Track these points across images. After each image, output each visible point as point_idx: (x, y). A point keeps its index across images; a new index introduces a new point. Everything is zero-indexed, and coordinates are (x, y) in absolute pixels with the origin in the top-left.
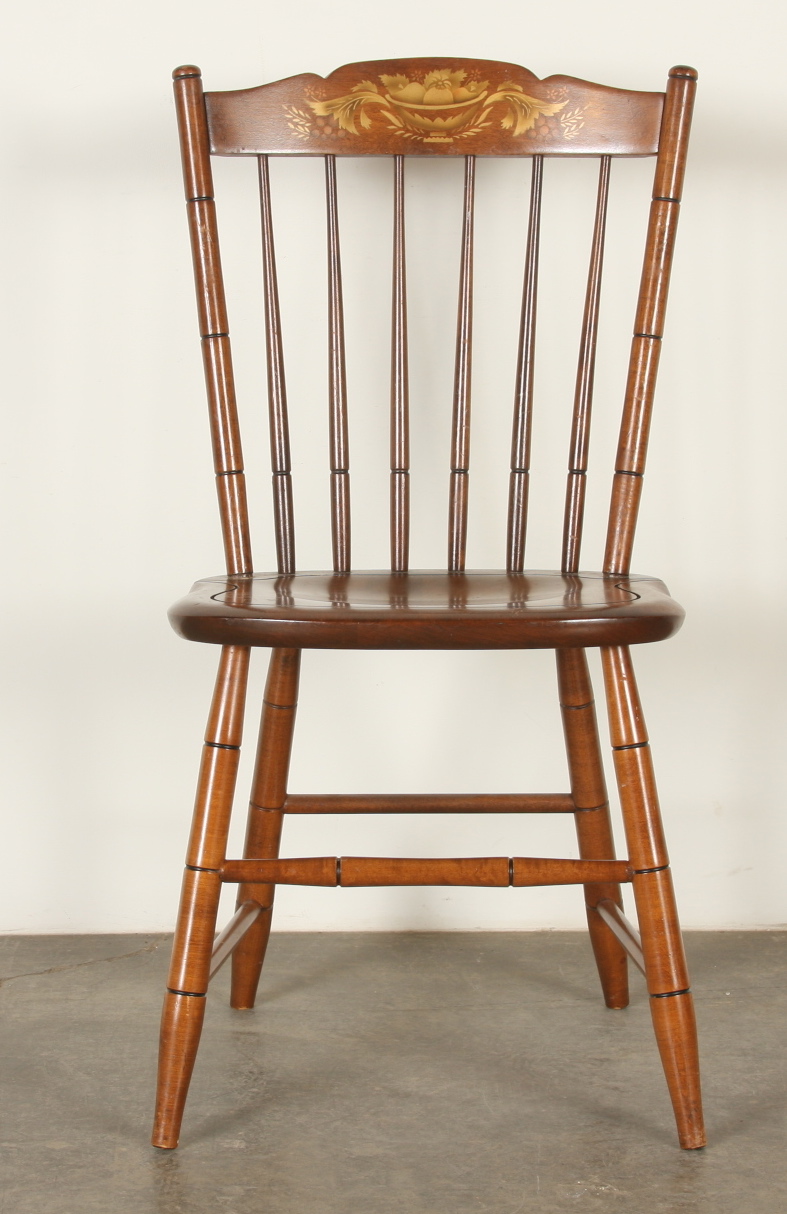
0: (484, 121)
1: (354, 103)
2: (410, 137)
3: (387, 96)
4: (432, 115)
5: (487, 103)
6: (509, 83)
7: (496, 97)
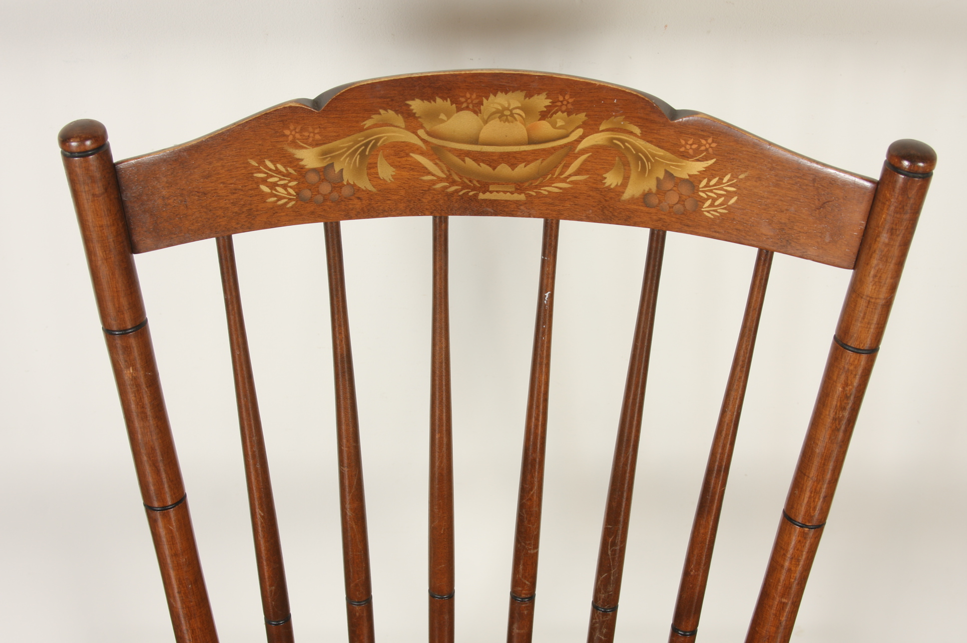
0: (577, 173)
1: (366, 145)
2: (457, 191)
3: (421, 132)
4: (493, 160)
5: (582, 145)
6: (619, 121)
7: (597, 139)
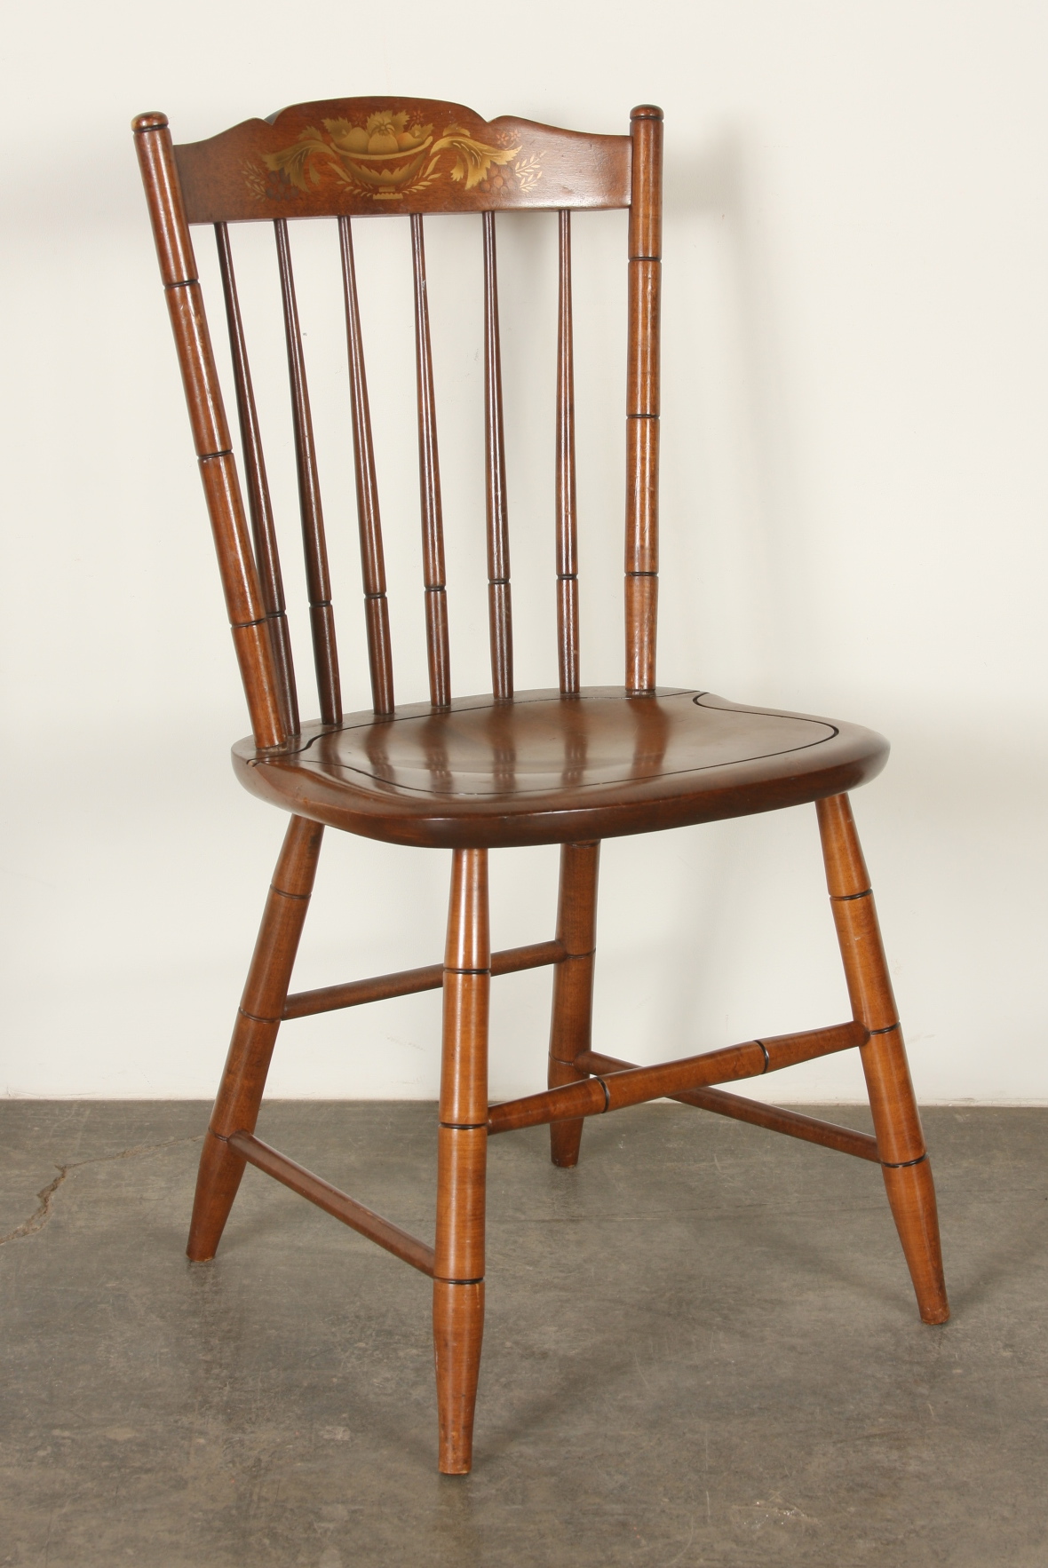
0: (434, 172)
1: (301, 154)
2: (359, 193)
3: (332, 145)
4: (378, 167)
5: (436, 148)
6: (454, 127)
7: (442, 143)
